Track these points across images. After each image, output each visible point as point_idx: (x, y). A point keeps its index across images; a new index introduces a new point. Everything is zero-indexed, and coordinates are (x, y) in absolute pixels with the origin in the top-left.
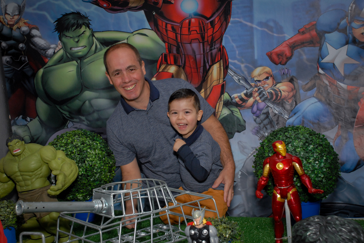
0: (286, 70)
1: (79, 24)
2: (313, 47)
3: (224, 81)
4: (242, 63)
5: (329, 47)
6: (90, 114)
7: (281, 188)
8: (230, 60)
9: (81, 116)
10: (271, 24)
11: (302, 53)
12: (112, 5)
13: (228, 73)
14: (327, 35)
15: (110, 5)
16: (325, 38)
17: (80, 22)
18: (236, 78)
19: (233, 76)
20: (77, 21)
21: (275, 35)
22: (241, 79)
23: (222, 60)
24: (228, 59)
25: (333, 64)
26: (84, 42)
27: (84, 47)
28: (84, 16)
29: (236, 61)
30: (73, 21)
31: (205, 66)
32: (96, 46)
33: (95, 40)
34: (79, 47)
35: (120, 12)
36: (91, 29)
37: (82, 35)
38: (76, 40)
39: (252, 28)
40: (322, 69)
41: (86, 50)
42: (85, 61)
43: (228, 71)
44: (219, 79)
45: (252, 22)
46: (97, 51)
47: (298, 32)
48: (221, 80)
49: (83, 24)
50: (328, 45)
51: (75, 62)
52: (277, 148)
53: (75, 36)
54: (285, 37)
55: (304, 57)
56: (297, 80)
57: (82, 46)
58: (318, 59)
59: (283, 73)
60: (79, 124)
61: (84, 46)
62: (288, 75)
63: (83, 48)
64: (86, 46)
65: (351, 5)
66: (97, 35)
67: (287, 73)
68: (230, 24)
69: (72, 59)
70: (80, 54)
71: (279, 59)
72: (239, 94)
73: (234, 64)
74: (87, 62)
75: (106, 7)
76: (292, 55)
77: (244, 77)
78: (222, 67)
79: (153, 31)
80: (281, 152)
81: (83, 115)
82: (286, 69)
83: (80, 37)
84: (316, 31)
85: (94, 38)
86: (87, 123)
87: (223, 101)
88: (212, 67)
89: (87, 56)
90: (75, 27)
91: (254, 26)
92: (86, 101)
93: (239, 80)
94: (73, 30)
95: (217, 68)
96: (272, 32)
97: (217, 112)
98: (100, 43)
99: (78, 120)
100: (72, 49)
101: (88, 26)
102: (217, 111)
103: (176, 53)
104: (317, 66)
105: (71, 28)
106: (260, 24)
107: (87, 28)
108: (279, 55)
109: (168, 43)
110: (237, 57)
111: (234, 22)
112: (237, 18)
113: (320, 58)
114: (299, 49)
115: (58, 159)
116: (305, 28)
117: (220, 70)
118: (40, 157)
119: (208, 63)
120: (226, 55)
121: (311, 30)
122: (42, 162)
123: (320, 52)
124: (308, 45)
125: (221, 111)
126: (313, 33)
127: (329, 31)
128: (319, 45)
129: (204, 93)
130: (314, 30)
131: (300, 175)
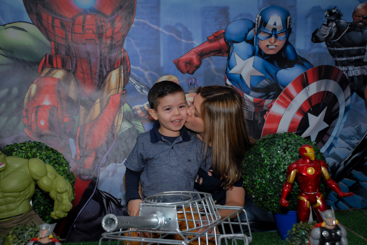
0: (194, 80)
2: (221, 57)
3: (124, 90)
4: (146, 70)
5: (237, 57)
8: (131, 66)
10: (180, 29)
11: (211, 62)
13: (129, 81)
14: (235, 45)
16: (233, 48)
18: (138, 87)
19: (134, 84)
21: (183, 41)
22: (144, 88)
23: (122, 66)
24: (130, 65)
25: (240, 75)
29: (139, 68)
31: (101, 71)
39: (158, 31)
40: (230, 80)
43: (130, 79)
44: (118, 87)
45: (158, 24)
47: (207, 40)
48: (120, 89)
50: (236, 55)
52: (307, 152)
54: (192, 44)
55: (213, 67)
58: (226, 70)
59: (191, 83)
62: (195, 85)
65: (258, 16)
67: (195, 84)
68: (133, 25)
71: (186, 68)
72: (141, 106)
73: (137, 72)
76: (200, 64)
77: (147, 86)
78: (122, 74)
79: (34, 26)
80: (311, 156)
82: (194, 78)
84: (225, 40)
87: (123, 113)
88: (110, 73)
91: (161, 29)
93: (141, 89)
95: (117, 75)
96: (181, 37)
97: (117, 126)
102: (115, 125)
103: (65, 55)
104: (224, 77)
106: (168, 28)
108: (189, 63)
109: (55, 42)
110: (141, 62)
111: (138, 24)
112: (141, 19)
113: (228, 68)
114: (207, 58)
115: (51, 174)
116: (214, 36)
117: (120, 77)
118: (29, 172)
119: (106, 69)
120: (128, 61)
121: (220, 38)
122: (31, 180)
123: (228, 62)
124: (217, 54)
125: (121, 125)
126: (222, 41)
127: (237, 41)
128: (227, 55)
129: (99, 103)
130: (223, 39)
131: (327, 179)
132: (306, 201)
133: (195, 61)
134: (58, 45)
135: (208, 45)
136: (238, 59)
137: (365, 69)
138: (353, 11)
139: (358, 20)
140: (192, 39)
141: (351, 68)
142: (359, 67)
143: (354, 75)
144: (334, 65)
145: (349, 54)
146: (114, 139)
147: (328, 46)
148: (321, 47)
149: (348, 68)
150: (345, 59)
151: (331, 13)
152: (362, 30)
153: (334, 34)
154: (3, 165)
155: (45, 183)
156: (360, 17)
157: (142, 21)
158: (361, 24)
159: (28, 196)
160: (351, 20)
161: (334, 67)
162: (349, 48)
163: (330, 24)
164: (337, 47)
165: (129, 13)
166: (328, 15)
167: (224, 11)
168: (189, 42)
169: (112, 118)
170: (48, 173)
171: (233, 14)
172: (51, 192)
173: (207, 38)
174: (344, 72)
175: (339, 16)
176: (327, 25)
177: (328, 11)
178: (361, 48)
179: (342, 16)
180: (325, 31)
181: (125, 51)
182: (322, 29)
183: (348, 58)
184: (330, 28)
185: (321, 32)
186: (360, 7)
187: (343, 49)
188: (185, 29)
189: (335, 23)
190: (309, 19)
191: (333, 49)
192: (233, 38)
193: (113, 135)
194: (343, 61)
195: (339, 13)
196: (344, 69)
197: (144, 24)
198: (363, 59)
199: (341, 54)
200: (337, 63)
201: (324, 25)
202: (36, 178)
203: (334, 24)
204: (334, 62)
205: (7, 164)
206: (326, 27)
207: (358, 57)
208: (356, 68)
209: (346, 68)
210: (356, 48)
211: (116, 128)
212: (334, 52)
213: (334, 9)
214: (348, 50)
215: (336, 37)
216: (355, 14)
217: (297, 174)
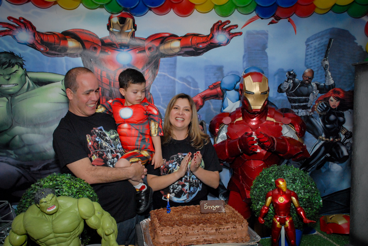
1: (12, 63)
2: (218, 100)
6: (19, 148)
7: (281, 218)
9: (9, 149)
10: (190, 80)
11: (210, 103)
12: (50, 50)
14: (227, 92)
15: (48, 49)
16: (226, 94)
17: (13, 61)
20: (10, 60)
21: (192, 88)
26: (15, 80)
27: (16, 85)
28: (18, 57)
29: (160, 106)
30: (4, 60)
32: (29, 84)
33: (28, 79)
34: (10, 84)
35: (57, 57)
36: (25, 69)
37: (14, 73)
38: (7, 78)
39: (174, 81)
41: (17, 88)
42: (16, 98)
45: (174, 75)
46: (30, 89)
47: (208, 88)
49: (16, 63)
50: (228, 99)
51: (5, 98)
52: (279, 185)
53: (6, 74)
54: (198, 90)
55: (212, 107)
56: (206, 123)
57: (13, 84)
60: (6, 158)
61: (15, 84)
63: (14, 86)
64: (17, 84)
65: (243, 73)
66: (30, 75)
68: (157, 77)
69: (2, 95)
70: (11, 91)
74: (18, 99)
75: (43, 51)
76: (203, 105)
80: (283, 188)
81: (11, 149)
83: (11, 75)
84: (221, 89)
85: (27, 77)
86: (16, 156)
89: (19, 94)
90: (6, 66)
91: (176, 80)
92: (16, 136)
94: (3, 68)
96: (190, 86)
98: (33, 83)
99: (5, 154)
100: (2, 86)
101: (21, 66)
103: (108, 96)
106: (182, 79)
107: (20, 67)
109: (102, 87)
110: (161, 103)
111: (160, 75)
112: (163, 72)
113: (222, 108)
114: (208, 100)
115: (98, 213)
116: (214, 85)
118: (78, 213)
120: (153, 101)
121: (218, 87)
122: (81, 219)
123: (223, 104)
124: (216, 98)
126: (219, 89)
127: (229, 89)
128: (222, 99)
130: (220, 88)
131: (296, 207)
132: (277, 222)
135: (209, 92)
136: (229, 102)
137: (308, 111)
138: (303, 74)
139: (306, 80)
140: (198, 87)
141: (300, 111)
142: (305, 110)
143: (301, 115)
145: (299, 101)
147: (287, 95)
148: (283, 96)
149: (298, 111)
150: (297, 104)
151: (290, 74)
152: (308, 86)
153: (291, 88)
154: (55, 208)
155: (92, 222)
156: (306, 77)
158: (307, 82)
159: (77, 234)
160: (302, 79)
162: (300, 98)
163: (289, 81)
164: (293, 96)
165: (155, 68)
166: (288, 75)
167: (220, 69)
168: (196, 89)
170: (96, 211)
171: (226, 71)
172: (98, 230)
173: (209, 87)
174: (296, 113)
175: (294, 76)
176: (287, 82)
177: (288, 72)
178: (306, 97)
179: (296, 76)
180: (286, 86)
181: (150, 94)
182: (284, 84)
183: (299, 104)
184: (289, 84)
185: (284, 86)
186: (307, 71)
187: (296, 98)
188: (193, 80)
189: (293, 80)
190: (276, 77)
191: (290, 97)
192: (226, 87)
194: (296, 106)
195: (295, 74)
196: (296, 111)
197: (164, 76)
198: (307, 105)
199: (294, 101)
200: (292, 107)
201: (285, 81)
202: (84, 217)
205: (58, 205)
206: (286, 83)
207: (304, 104)
208: (303, 110)
209: (297, 110)
210: (304, 98)
213: (292, 71)
214: (299, 99)
215: (292, 90)
216: (304, 75)
217: (272, 200)
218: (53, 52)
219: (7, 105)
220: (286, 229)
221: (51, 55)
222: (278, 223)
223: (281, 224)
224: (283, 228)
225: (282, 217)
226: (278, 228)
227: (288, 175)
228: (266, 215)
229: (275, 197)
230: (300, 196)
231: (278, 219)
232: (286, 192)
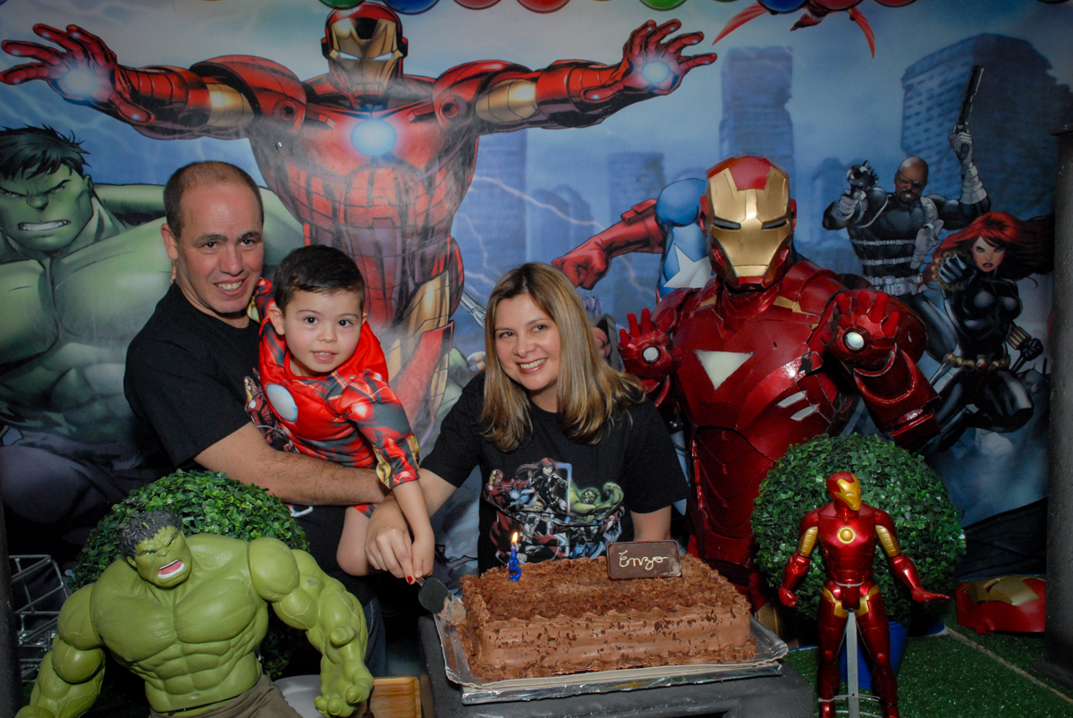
0: (593, 301)
1: (51, 161)
2: (649, 254)
3: (449, 322)
5: (680, 254)
6: (79, 406)
7: (846, 587)
8: (466, 273)
9: (49, 410)
10: (566, 197)
11: (627, 264)
12: (158, 118)
13: (461, 303)
14: (676, 230)
15: (153, 116)
16: (673, 237)
17: (54, 154)
18: (478, 315)
19: (472, 310)
20: (44, 153)
21: (573, 221)
23: (447, 272)
24: (463, 270)
26: (61, 209)
27: (64, 225)
28: (69, 141)
29: (481, 276)
30: (28, 152)
31: (404, 284)
32: (101, 220)
33: (97, 206)
34: (46, 223)
35: (180, 138)
36: (87, 177)
37: (58, 190)
38: (39, 203)
39: (521, 202)
41: (68, 231)
42: (67, 260)
43: (462, 298)
44: (437, 316)
45: (521, 186)
46: (104, 235)
47: (620, 219)
48: (442, 318)
49: (64, 161)
50: (677, 248)
51: (33, 263)
52: (840, 491)
53: (35, 193)
54: (591, 227)
55: (632, 274)
56: (615, 323)
57: (57, 221)
59: (586, 307)
60: (42, 435)
61: (62, 221)
62: (596, 312)
63: (60, 226)
64: (67, 221)
66: (103, 193)
67: (595, 308)
69: (25, 255)
70: (50, 241)
71: (579, 276)
72: (484, 353)
73: (473, 282)
74: (71, 264)
75: (138, 121)
76: (606, 269)
78: (447, 289)
79: (271, 192)
80: (850, 501)
81: (57, 410)
82: (594, 297)
83: (50, 195)
84: (657, 220)
85: (94, 200)
86: (70, 431)
87: (448, 368)
88: (422, 287)
89: (73, 249)
90: (34, 169)
91: (527, 197)
92: (68, 370)
94: (25, 177)
95: (436, 290)
96: (567, 214)
97: (435, 395)
98: (110, 214)
99: (39, 424)
100: (24, 228)
101: (78, 167)
102: (432, 393)
104: (654, 295)
105: (21, 169)
106: (542, 194)
107: (74, 172)
108: (584, 266)
109: (311, 224)
110: (485, 265)
111: (480, 186)
112: (488, 175)
113: (663, 279)
114: (621, 256)
115: (309, 581)
116: (636, 211)
117: (442, 295)
118: (250, 581)
119: (414, 278)
120: (459, 261)
121: (648, 216)
122: (257, 600)
123: (663, 265)
124: (641, 247)
125: (444, 394)
126: (651, 223)
127: (682, 223)
128: (661, 250)
129: (399, 348)
130: (653, 218)
131: (891, 555)
132: (834, 600)
133: (597, 262)
134: (317, 231)
135: (622, 231)
136: (683, 259)
137: (912, 282)
138: (896, 172)
139: (904, 190)
140: (590, 218)
141: (889, 280)
142: (903, 279)
143: (894, 293)
144: (859, 273)
145: (887, 253)
146: (429, 423)
147: (852, 237)
148: (838, 238)
149: (884, 281)
150: (879, 262)
151: (857, 174)
152: (911, 208)
153: (862, 214)
154: (182, 567)
155: (293, 608)
156: (906, 182)
157: (490, 180)
158: (908, 196)
159: (250, 646)
161: (861, 278)
162: (888, 242)
163: (856, 194)
164: (869, 239)
165: (463, 164)
166: (853, 177)
167: (654, 162)
168: (585, 223)
169: (425, 379)
170: (301, 578)
171: (670, 169)
172: (310, 631)
173: (621, 216)
174: (878, 288)
175: (871, 179)
176: (851, 196)
177: (853, 168)
178: (907, 242)
179: (877, 179)
180: (847, 208)
181: (453, 241)
182: (842, 203)
183: (886, 262)
184: (856, 202)
185: (840, 209)
186: (907, 164)
187: (878, 243)
188: (576, 196)
189: (866, 192)
190: (819, 184)
191: (860, 242)
192: (674, 217)
193: (428, 414)
194: (876, 266)
195: (871, 173)
196: (876, 281)
197: (492, 186)
198: (910, 263)
199: (872, 253)
200: (865, 269)
201: (846, 195)
202: (269, 595)
203: (863, 195)
204: (862, 269)
205: (191, 561)
206: (848, 200)
207: (902, 260)
208: (898, 280)
209: (881, 280)
210: (899, 242)
211: (434, 400)
212: (861, 249)
213: (864, 165)
214: (887, 245)
215: (865, 220)
216: (899, 176)
217: (817, 536)
218: (168, 125)
219: (39, 282)
220: (861, 620)
221: (163, 134)
222: (838, 604)
223: (845, 606)
224: (852, 617)
225: (849, 586)
226: (836, 617)
227: (864, 464)
228: (800, 581)
229: (827, 529)
230: (899, 522)
231: (837, 591)
232: (861, 514)
